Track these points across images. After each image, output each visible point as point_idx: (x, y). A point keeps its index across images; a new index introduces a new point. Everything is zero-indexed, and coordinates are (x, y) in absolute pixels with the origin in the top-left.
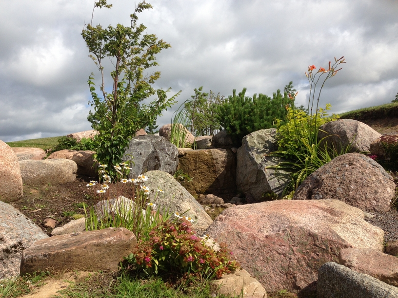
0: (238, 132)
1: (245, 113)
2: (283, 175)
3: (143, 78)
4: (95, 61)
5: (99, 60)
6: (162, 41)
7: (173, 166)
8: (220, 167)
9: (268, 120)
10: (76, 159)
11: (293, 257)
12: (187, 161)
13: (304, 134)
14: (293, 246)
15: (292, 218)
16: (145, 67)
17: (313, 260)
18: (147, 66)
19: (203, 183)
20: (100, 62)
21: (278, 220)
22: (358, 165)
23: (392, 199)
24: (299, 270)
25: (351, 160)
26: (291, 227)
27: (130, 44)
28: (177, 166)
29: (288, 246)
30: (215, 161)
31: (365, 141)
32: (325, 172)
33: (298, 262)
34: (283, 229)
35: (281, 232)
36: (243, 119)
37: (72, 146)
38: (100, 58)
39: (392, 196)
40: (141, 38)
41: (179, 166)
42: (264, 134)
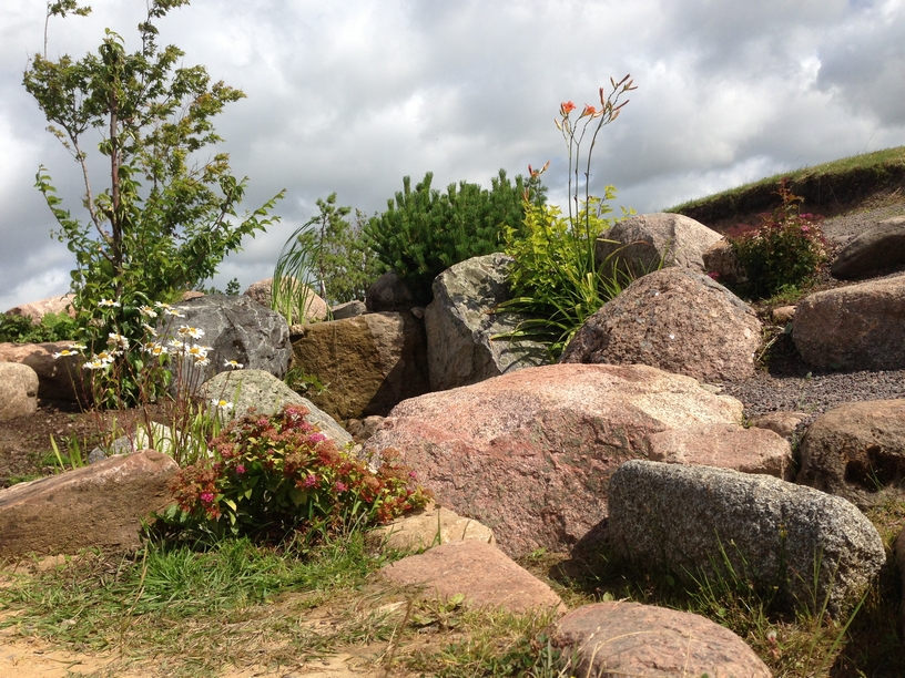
0: (422, 269)
1: (433, 225)
2: (529, 349)
3: (188, 173)
4: (64, 140)
5: (72, 138)
6: (221, 84)
7: (278, 360)
8: (388, 353)
9: (487, 237)
10: (34, 362)
11: (552, 475)
12: (311, 347)
13: (565, 255)
14: (551, 451)
15: (545, 394)
16: (191, 150)
17: (596, 473)
18: (195, 145)
19: (354, 394)
20: (75, 142)
21: (514, 404)
22: (680, 289)
23: (757, 352)
24: (569, 500)
25: (665, 280)
26: (543, 414)
27: (146, 93)
28: (290, 361)
29: (540, 455)
30: (376, 342)
31: (693, 252)
32: (612, 313)
33: (566, 484)
34: (526, 420)
35: (523, 427)
36: (429, 239)
37: (21, 336)
38: (74, 132)
39: (757, 346)
40: (170, 78)
41: (294, 361)
42: (480, 267)
